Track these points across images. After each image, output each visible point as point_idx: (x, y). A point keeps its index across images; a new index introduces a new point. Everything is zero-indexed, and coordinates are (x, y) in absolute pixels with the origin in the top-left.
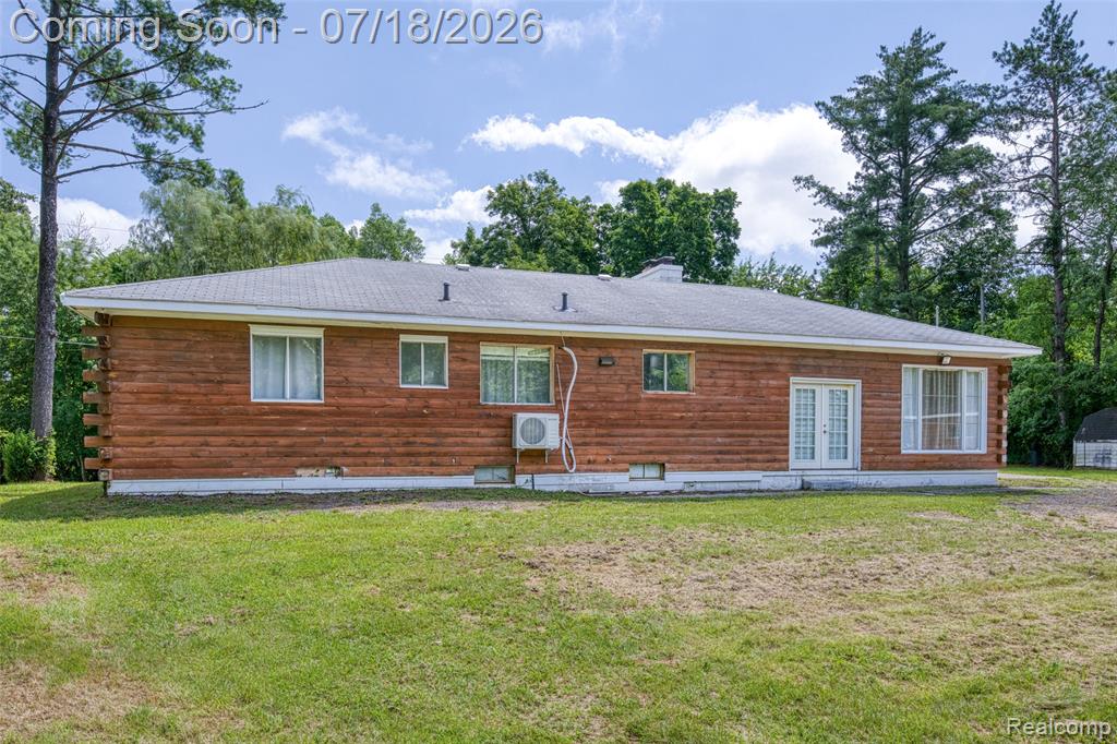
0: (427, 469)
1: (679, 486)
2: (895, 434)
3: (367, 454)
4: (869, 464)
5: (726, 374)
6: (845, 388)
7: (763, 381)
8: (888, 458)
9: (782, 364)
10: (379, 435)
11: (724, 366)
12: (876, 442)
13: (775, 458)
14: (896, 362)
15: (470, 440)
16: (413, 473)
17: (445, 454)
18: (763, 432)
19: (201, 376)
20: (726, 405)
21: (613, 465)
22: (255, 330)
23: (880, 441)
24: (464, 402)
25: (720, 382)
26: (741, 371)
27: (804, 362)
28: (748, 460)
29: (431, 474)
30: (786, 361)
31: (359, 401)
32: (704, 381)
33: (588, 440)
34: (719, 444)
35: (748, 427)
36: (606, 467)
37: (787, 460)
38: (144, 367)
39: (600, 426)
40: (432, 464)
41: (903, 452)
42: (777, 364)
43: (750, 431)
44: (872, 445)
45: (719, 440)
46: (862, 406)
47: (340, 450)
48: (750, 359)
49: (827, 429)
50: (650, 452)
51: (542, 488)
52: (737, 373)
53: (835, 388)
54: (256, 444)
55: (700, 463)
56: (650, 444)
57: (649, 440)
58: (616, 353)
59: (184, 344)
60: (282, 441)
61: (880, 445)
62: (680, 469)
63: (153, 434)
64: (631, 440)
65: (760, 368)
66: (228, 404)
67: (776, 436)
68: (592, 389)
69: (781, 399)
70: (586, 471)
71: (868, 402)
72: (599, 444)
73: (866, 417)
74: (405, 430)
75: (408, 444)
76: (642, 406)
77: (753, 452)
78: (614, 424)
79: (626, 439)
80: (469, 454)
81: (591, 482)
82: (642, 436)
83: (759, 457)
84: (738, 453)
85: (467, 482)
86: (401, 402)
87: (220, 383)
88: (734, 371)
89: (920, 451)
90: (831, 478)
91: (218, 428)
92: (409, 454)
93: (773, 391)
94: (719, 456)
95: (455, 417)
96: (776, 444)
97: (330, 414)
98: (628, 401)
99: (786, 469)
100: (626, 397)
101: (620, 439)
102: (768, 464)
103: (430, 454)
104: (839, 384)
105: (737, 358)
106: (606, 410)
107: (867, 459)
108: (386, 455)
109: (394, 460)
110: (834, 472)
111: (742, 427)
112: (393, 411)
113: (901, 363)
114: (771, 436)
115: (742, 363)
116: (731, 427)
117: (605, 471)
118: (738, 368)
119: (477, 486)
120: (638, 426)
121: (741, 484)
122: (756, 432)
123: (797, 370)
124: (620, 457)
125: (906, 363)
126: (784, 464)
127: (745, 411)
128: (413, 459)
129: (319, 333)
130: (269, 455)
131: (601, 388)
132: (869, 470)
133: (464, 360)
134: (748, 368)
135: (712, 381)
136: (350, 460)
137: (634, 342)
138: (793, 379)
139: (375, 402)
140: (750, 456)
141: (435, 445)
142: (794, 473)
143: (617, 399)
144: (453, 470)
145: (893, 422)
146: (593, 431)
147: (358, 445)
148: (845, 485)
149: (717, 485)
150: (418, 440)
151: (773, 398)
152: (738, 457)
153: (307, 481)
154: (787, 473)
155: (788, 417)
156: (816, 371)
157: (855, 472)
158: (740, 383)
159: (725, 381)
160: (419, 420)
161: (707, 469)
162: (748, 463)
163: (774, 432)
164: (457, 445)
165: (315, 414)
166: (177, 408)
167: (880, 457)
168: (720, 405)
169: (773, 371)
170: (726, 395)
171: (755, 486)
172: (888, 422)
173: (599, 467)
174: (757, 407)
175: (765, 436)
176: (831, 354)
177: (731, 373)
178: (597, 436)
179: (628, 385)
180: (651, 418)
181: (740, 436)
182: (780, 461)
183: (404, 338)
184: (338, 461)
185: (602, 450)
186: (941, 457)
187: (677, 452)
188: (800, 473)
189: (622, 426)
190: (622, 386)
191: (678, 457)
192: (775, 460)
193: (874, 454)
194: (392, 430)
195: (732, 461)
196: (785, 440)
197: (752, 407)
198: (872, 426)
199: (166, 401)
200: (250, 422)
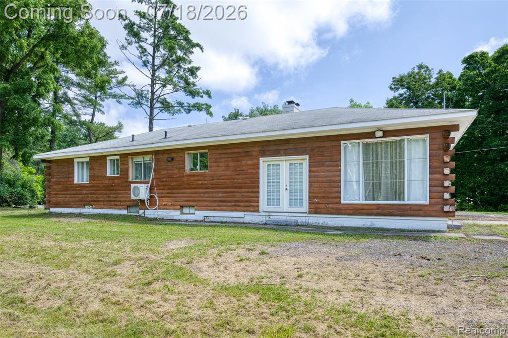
0: (114, 206)
1: (202, 218)
2: (335, 190)
3: (99, 201)
4: (315, 210)
5: (223, 160)
6: (301, 162)
7: (243, 162)
8: (330, 206)
9: (254, 151)
10: (101, 194)
11: (223, 156)
12: (319, 195)
13: (251, 204)
14: (337, 140)
15: (125, 196)
16: (110, 208)
17: (119, 201)
18: (243, 190)
19: (65, 176)
20: (223, 176)
21: (173, 207)
22: (76, 160)
23: (324, 195)
24: (124, 180)
25: (220, 164)
26: (231, 158)
27: (267, 149)
28: (235, 206)
29: (115, 209)
30: (257, 149)
31: (97, 182)
32: (213, 164)
33: (163, 195)
34: (220, 197)
35: (235, 187)
36: (171, 208)
37: (258, 206)
38: (55, 174)
39: (168, 189)
40: (115, 205)
41: (343, 202)
42: (252, 151)
43: (236, 190)
44: (317, 197)
45: (220, 195)
46: (309, 171)
47: (92, 199)
48: (236, 150)
49: (288, 187)
50: (188, 201)
51: (148, 216)
52: (229, 159)
53: (294, 162)
54: (75, 198)
55: (211, 207)
56: (187, 197)
57: (188, 195)
58: (174, 155)
59: (62, 167)
60: (81, 196)
61: (324, 197)
62: (201, 210)
63: (57, 194)
64: (180, 195)
65: (242, 155)
66: (70, 185)
67: (251, 192)
68: (165, 172)
69: (254, 171)
70: (163, 209)
71: (313, 169)
72: (168, 197)
73: (311, 179)
74: (108, 192)
75: (109, 197)
76: (185, 179)
77: (238, 201)
78: (173, 188)
79: (178, 195)
80: (125, 201)
81: (165, 214)
82: (185, 193)
83: (242, 204)
84: (230, 202)
85: (124, 212)
86: (107, 182)
87: (69, 178)
88: (228, 158)
89: (362, 201)
90: (288, 218)
91: (69, 192)
92: (109, 201)
93: (249, 167)
94: (220, 203)
95: (121, 186)
96: (252, 197)
97: (90, 186)
98: (179, 177)
99: (258, 211)
100: (178, 175)
101: (176, 194)
102: (247, 208)
103: (115, 201)
104: (295, 159)
105: (229, 151)
106: (170, 181)
107: (313, 206)
108: (103, 201)
109: (105, 203)
110: (290, 214)
111: (232, 187)
112: (105, 185)
113: (340, 140)
114: (248, 192)
115: (232, 153)
116: (226, 188)
117: (170, 209)
118: (229, 156)
119: (129, 214)
120: (183, 189)
121: (233, 219)
122: (240, 190)
123: (264, 154)
124: (176, 203)
125: (344, 140)
126: (256, 208)
127: (234, 179)
128: (110, 203)
129: (88, 159)
130: (78, 201)
131: (168, 172)
132: (315, 214)
133: (124, 164)
134: (234, 155)
135: (216, 164)
136: (95, 203)
137: (182, 149)
138: (261, 160)
139: (100, 182)
140: (237, 203)
141: (116, 198)
142: (264, 214)
143: (175, 176)
144: (121, 207)
145: (334, 182)
146: (166, 191)
147: (97, 198)
149: (221, 218)
150: (112, 195)
151: (250, 171)
152: (230, 204)
153: (88, 210)
154: (259, 214)
155: (259, 181)
156: (276, 153)
157: (306, 215)
158: (231, 164)
159: (223, 164)
160: (112, 188)
161: (215, 210)
162: (235, 207)
163: (250, 190)
164: (122, 197)
165: (87, 187)
166: (61, 186)
167: (323, 206)
168: (221, 176)
169: (250, 156)
170: (224, 171)
171: (241, 220)
172: (331, 181)
173: (168, 207)
174: (240, 176)
175: (244, 192)
176: (287, 141)
177: (226, 159)
178: (168, 193)
179: (179, 169)
180: (189, 184)
181: (231, 192)
182: (253, 206)
183: (108, 158)
184: (92, 203)
185: (169, 200)
186: (379, 207)
187: (200, 201)
188: (267, 214)
189: (176, 189)
190: (177, 170)
191: (201, 203)
192: (251, 206)
193: (318, 203)
194: (105, 192)
195: (227, 206)
196: (256, 194)
197: (237, 177)
198: (316, 185)
199: (59, 184)
200: (73, 190)
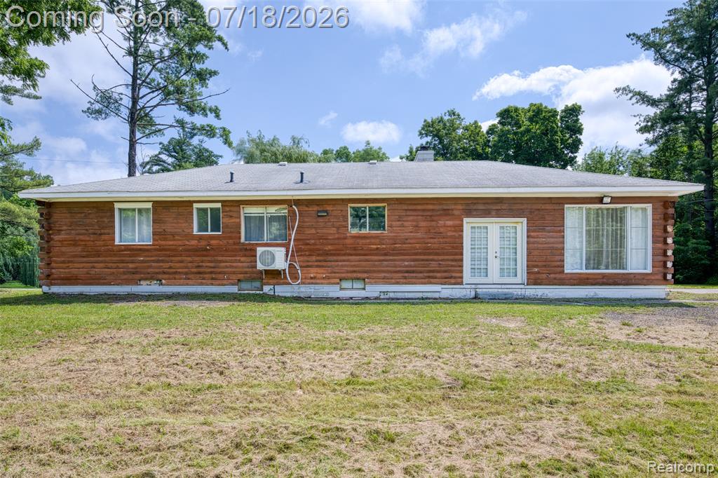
0: (210, 281)
1: (376, 295)
2: (558, 258)
3: (176, 273)
4: (534, 280)
5: (411, 218)
6: (515, 225)
7: (440, 222)
8: (552, 276)
9: (457, 209)
10: (182, 262)
11: (408, 213)
12: (540, 264)
13: (452, 274)
14: (560, 204)
15: (235, 264)
16: (202, 284)
17: (220, 273)
18: (440, 258)
19: (91, 231)
20: (411, 239)
21: (328, 280)
22: (117, 206)
23: (544, 263)
24: (231, 241)
25: (406, 224)
26: (422, 216)
27: (475, 207)
28: (429, 277)
29: (212, 284)
30: (460, 207)
31: (171, 243)
32: (394, 223)
33: (310, 264)
34: (407, 266)
35: (430, 254)
36: (323, 281)
37: (462, 278)
38: (65, 228)
39: (318, 255)
40: (213, 279)
41: (566, 271)
42: (452, 210)
43: (431, 257)
44: (537, 266)
45: (406, 263)
46: (528, 237)
47: (161, 270)
48: (431, 207)
49: (498, 255)
50: (354, 272)
51: (280, 294)
52: (420, 217)
53: (505, 225)
54: (117, 267)
55: (392, 279)
56: (354, 266)
57: (353, 263)
58: (329, 208)
59: (83, 215)
60: (131, 265)
61: (545, 266)
62: (376, 283)
63: (69, 262)
64: (340, 263)
65: (438, 213)
66: (103, 246)
67: (452, 260)
68: (313, 231)
69: (456, 234)
70: (309, 284)
71: (532, 234)
72: (317, 266)
73: (531, 245)
74: (197, 259)
75: (199, 266)
76: (348, 241)
77: (433, 271)
78: (327, 254)
79: (337, 263)
80: (234, 273)
81: (313, 290)
82: (348, 261)
83: (438, 275)
84: (421, 272)
85: (234, 289)
86: (194, 242)
87: (101, 234)
88: (418, 216)
89: (584, 271)
90: (500, 290)
91: (100, 259)
92: (200, 273)
93: (449, 229)
94: (406, 275)
95: (226, 250)
96: (452, 266)
97: (156, 250)
98: (338, 239)
99: (461, 283)
100: (337, 236)
101: (333, 263)
102: (447, 280)
103: (211, 273)
104: (508, 222)
105: (419, 207)
106: (322, 244)
107: (532, 276)
108: (186, 273)
109: (190, 276)
110: (503, 286)
111: (425, 254)
112: (190, 248)
113: (564, 204)
114: (448, 260)
115: (424, 210)
116: (416, 254)
117: (322, 284)
118: (421, 213)
119: (240, 292)
120: (344, 255)
121: (424, 294)
122: (436, 257)
123: (469, 213)
124: (333, 275)
125: (567, 204)
126: (459, 280)
127: (428, 243)
128: (202, 276)
129: (149, 205)
130: (124, 273)
131: (319, 231)
132: (534, 285)
133: (231, 217)
134: (429, 213)
135: (400, 223)
136: (167, 276)
137: (343, 200)
138: (466, 220)
139: (180, 243)
140: (431, 274)
141: (214, 267)
142: (469, 286)
143: (330, 238)
144: (225, 282)
145: (557, 249)
146: (314, 258)
147: (170, 268)
148: (507, 296)
149: (406, 294)
150: (204, 264)
151: (450, 234)
152: (421, 275)
153: (145, 287)
154: (462, 286)
155: (463, 247)
156: (486, 213)
157: (522, 286)
158: (422, 224)
159: (410, 223)
160: (205, 253)
161: (398, 283)
163: (451, 257)
164: (227, 267)
165: (147, 250)
166: (79, 249)
167: (544, 276)
168: (407, 239)
169: (449, 215)
170: (411, 232)
171: (436, 295)
172: (553, 248)
173: (318, 281)
174: (436, 240)
175: (442, 260)
176: (499, 200)
177: (415, 218)
178: (317, 261)
179: (338, 228)
180: (355, 249)
181: (423, 260)
182: (455, 278)
183: (196, 206)
184: (160, 276)
185: (319, 270)
186: (604, 275)
187: (374, 272)
188: (473, 286)
189: (334, 255)
190: (334, 229)
191: (375, 275)
192: (451, 277)
193: (538, 273)
194: (189, 259)
195: (416, 278)
196: (459, 263)
197: (432, 240)
198: (536, 253)
199: (75, 245)
200: (115, 255)
